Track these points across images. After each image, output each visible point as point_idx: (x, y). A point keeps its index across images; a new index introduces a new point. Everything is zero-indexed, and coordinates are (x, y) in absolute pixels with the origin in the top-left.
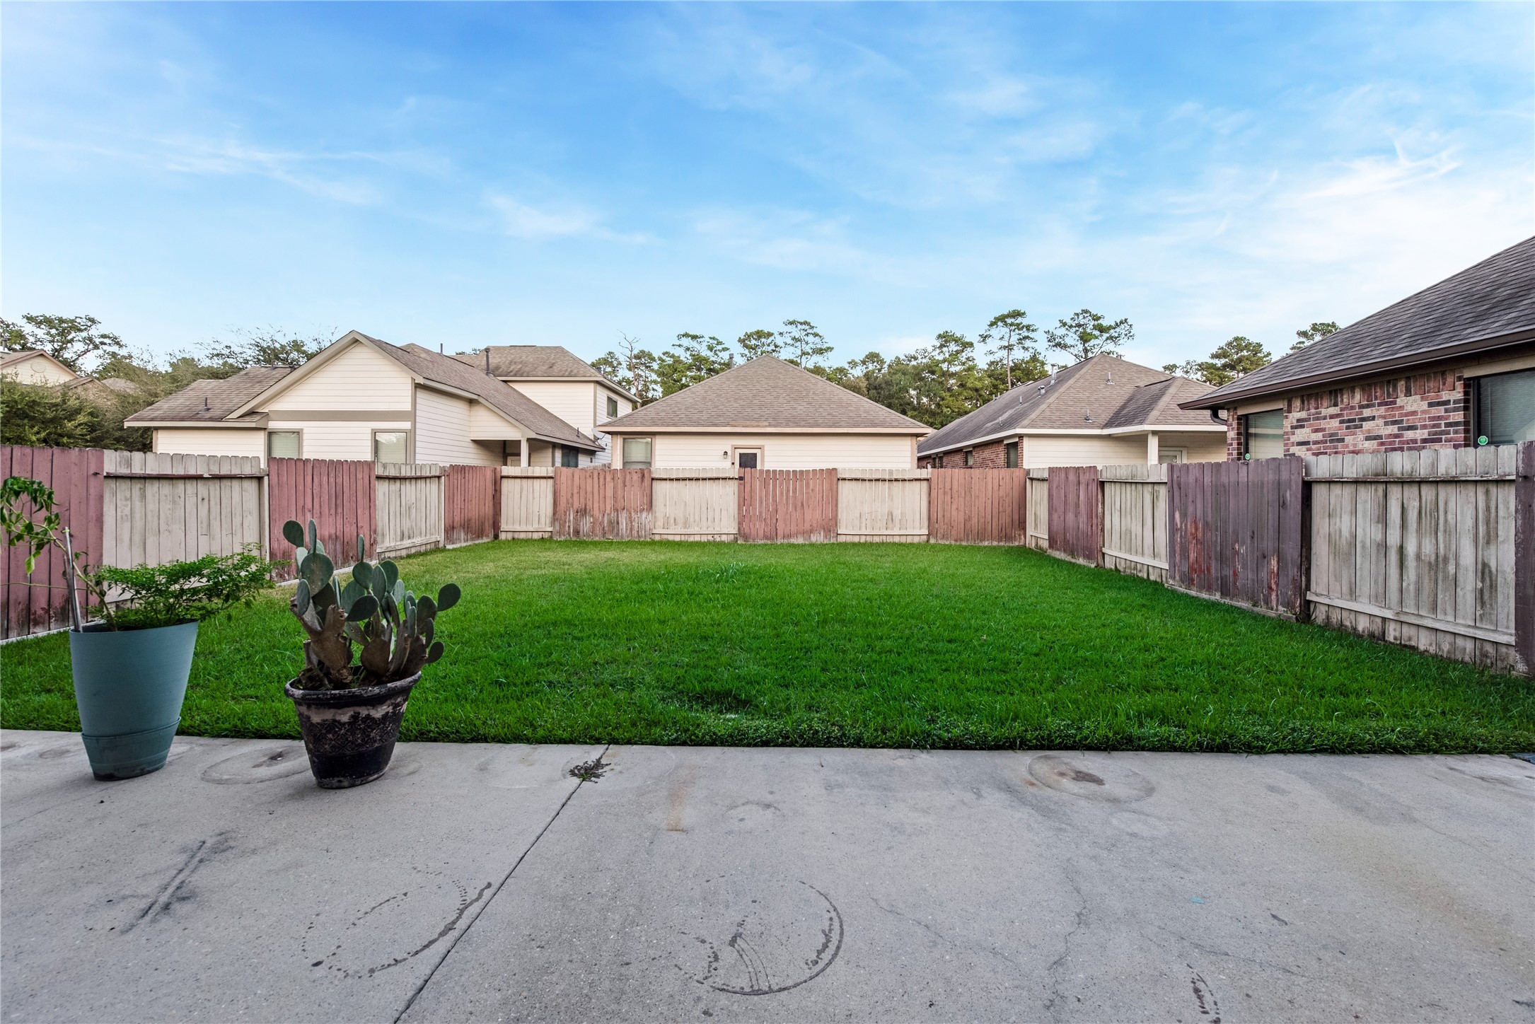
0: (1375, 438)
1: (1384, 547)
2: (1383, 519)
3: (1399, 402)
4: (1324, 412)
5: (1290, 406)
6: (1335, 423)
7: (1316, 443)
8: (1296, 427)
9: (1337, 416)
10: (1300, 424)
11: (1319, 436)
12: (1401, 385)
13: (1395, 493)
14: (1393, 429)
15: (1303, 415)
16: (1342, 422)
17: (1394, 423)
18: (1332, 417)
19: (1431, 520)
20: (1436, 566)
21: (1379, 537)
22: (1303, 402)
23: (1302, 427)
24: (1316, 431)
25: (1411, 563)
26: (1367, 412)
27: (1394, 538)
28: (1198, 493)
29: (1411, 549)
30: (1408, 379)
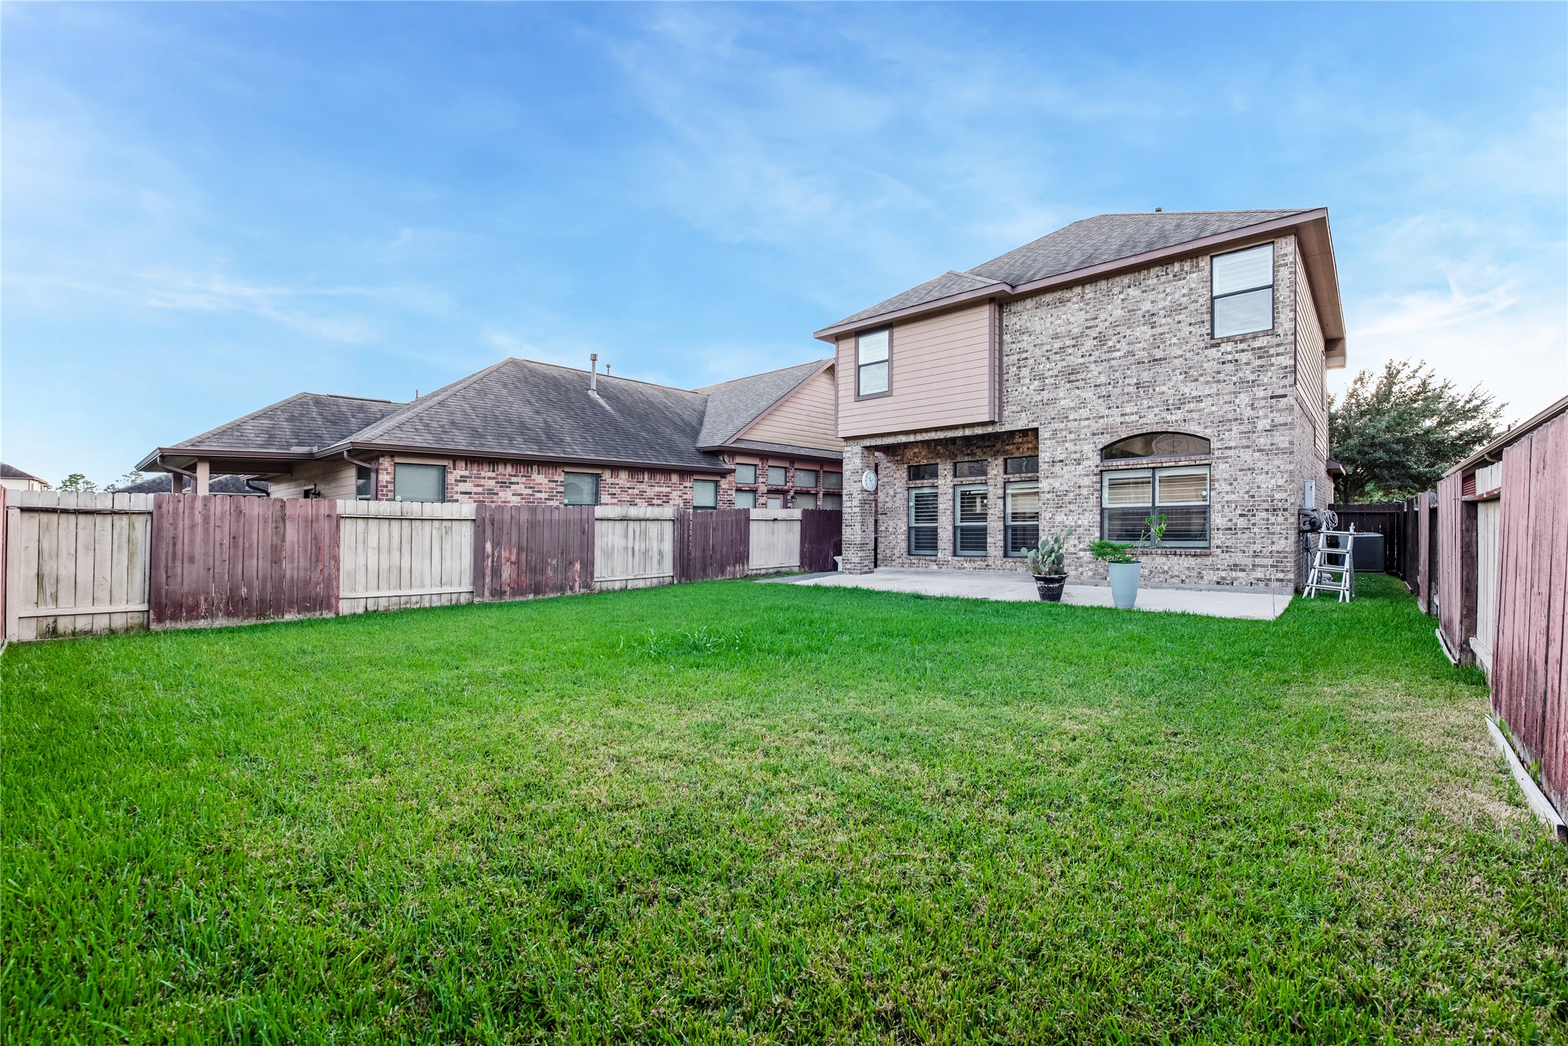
0: (519, 495)
1: (626, 548)
2: (626, 536)
3: (533, 477)
4: (483, 474)
5: (454, 465)
6: (492, 483)
7: (476, 494)
8: (460, 481)
9: (494, 478)
10: (463, 479)
11: (480, 490)
12: (535, 468)
13: (631, 524)
14: (530, 491)
15: (467, 473)
16: (497, 483)
17: (530, 488)
18: (489, 478)
19: (644, 534)
20: (645, 553)
21: (624, 545)
22: (466, 465)
23: (465, 481)
24: (478, 486)
25: (637, 554)
26: (514, 479)
27: (630, 546)
28: (513, 528)
29: (637, 548)
30: (539, 466)
